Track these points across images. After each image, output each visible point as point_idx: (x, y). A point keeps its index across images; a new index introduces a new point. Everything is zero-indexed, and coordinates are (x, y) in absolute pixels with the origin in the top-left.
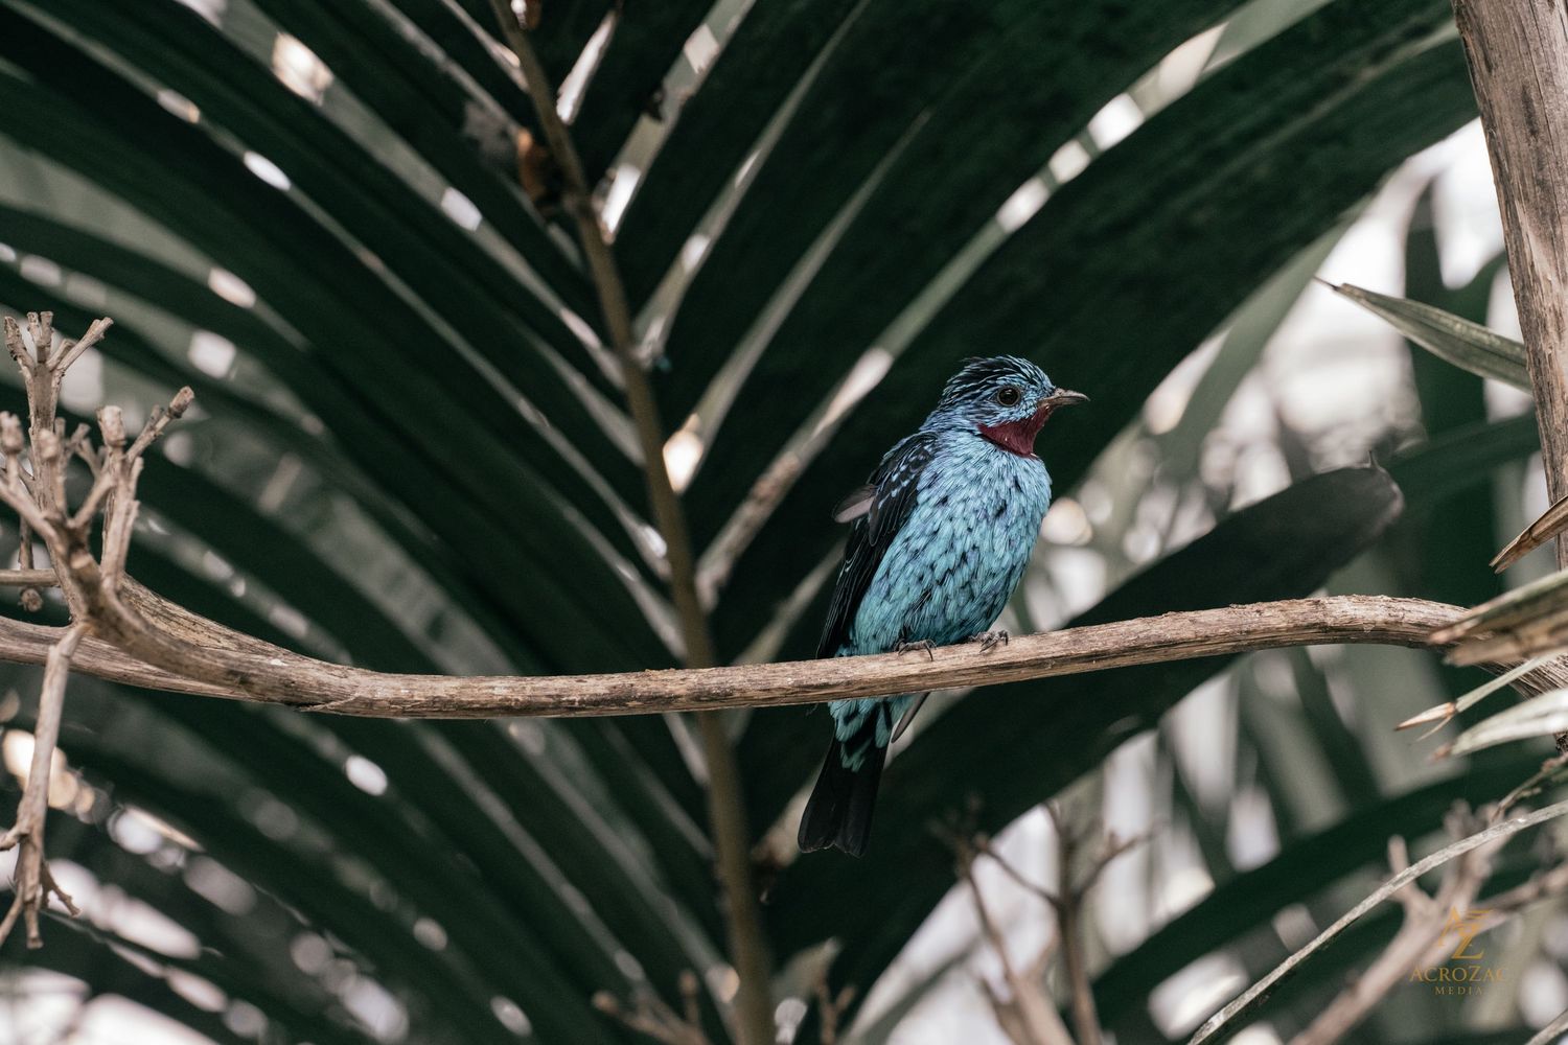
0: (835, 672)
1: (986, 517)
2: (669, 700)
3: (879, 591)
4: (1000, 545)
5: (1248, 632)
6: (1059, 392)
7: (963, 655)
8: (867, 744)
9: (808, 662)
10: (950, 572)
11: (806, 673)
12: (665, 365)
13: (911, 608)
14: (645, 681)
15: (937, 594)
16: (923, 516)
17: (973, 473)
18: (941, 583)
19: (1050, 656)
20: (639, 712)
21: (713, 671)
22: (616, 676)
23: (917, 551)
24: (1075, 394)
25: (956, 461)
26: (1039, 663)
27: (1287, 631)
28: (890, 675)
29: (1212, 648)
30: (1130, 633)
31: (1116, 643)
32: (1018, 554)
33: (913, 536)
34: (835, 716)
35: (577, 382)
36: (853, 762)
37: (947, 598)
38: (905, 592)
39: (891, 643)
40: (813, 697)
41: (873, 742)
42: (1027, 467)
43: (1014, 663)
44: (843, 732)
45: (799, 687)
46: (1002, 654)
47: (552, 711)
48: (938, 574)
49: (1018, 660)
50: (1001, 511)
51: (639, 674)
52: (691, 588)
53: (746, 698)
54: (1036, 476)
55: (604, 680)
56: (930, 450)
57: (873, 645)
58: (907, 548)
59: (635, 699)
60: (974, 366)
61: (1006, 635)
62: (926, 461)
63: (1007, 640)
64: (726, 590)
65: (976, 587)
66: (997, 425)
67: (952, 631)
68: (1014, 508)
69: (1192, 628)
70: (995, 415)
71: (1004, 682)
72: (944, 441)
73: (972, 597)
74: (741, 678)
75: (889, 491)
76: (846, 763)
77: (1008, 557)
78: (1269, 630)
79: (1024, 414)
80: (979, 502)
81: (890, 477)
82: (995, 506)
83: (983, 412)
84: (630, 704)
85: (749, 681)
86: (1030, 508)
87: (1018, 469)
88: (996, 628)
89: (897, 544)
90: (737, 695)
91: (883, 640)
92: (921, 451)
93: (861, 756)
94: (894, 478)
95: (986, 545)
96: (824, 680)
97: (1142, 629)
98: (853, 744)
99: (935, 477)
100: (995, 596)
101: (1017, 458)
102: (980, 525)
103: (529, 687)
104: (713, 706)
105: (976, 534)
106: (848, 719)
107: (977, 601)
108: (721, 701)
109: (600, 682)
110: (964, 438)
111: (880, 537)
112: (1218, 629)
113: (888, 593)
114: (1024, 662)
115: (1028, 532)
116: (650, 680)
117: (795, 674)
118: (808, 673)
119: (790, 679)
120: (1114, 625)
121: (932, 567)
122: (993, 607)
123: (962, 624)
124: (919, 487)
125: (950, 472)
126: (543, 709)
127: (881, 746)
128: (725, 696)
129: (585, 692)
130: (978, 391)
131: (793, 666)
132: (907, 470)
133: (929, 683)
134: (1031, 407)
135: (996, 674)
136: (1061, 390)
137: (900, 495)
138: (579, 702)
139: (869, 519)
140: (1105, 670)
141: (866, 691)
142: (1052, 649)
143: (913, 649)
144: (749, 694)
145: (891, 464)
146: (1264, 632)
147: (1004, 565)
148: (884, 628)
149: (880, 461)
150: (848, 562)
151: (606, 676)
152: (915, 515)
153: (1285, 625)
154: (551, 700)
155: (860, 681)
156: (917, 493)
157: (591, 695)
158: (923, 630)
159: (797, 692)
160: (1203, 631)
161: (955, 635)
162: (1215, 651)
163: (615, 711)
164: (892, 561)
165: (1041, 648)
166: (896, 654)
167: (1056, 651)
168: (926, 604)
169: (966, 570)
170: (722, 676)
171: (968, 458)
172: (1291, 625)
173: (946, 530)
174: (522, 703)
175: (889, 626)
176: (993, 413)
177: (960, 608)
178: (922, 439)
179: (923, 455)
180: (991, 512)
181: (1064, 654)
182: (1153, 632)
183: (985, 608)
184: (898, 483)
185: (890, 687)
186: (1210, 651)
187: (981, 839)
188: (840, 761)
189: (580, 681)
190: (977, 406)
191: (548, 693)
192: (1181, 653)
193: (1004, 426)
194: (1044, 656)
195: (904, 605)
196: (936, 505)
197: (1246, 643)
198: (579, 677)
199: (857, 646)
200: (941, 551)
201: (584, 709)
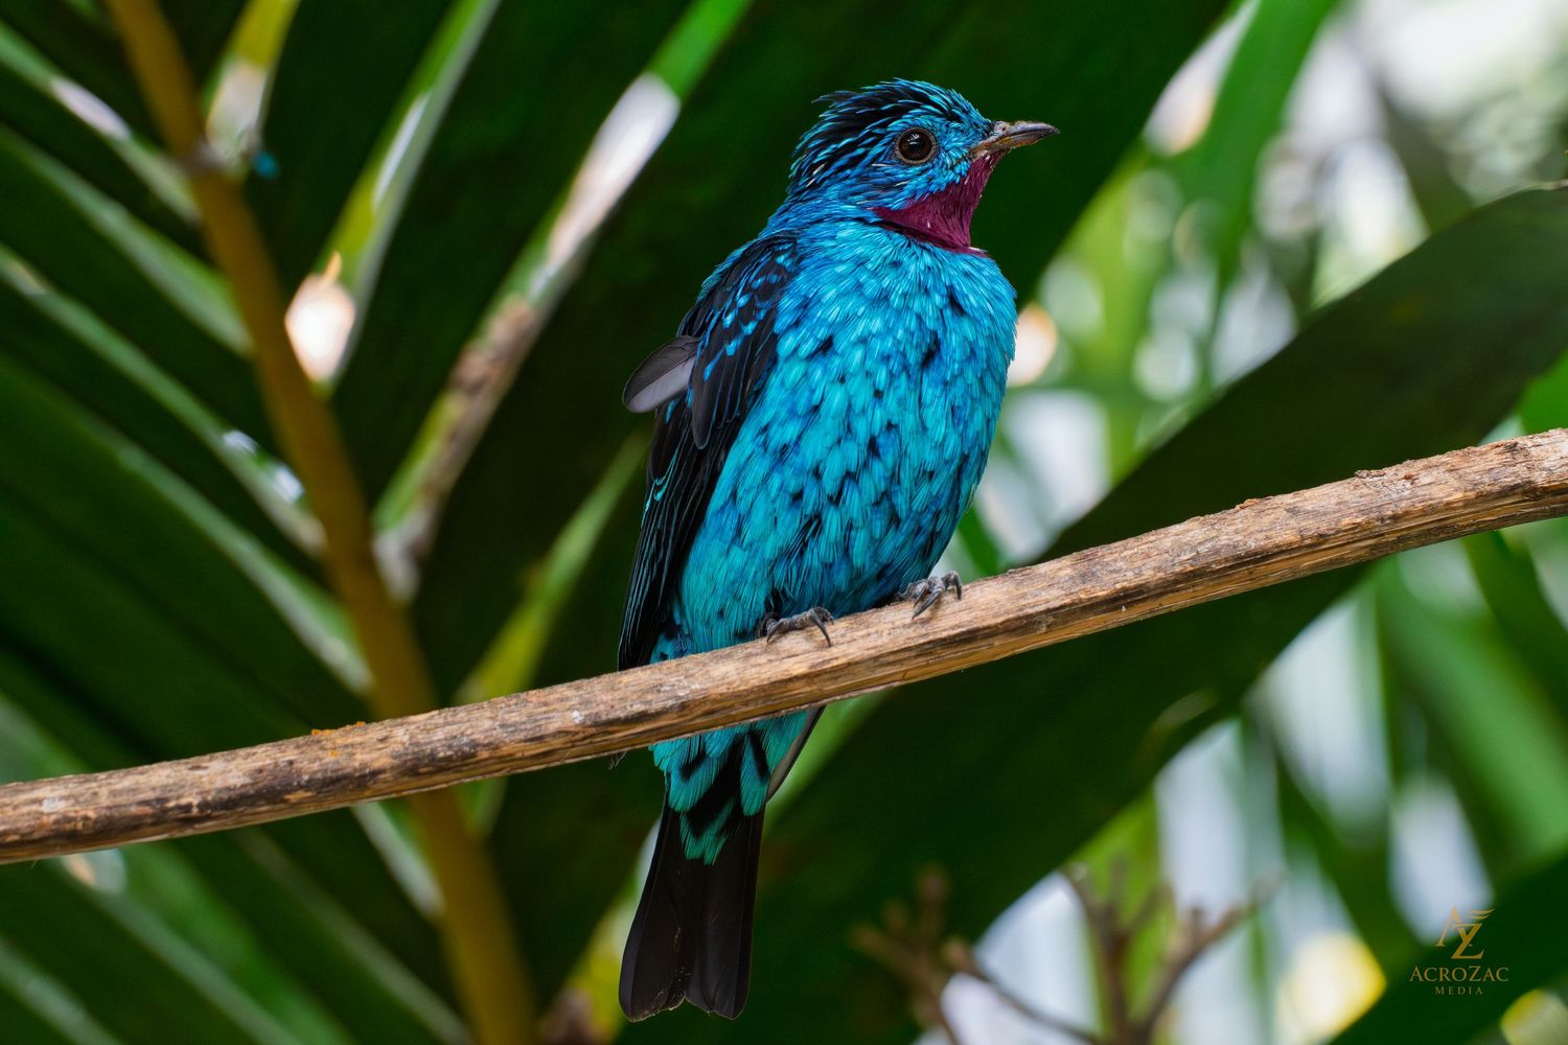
0: (656, 688)
1: (905, 368)
2: (362, 781)
3: (720, 530)
4: (936, 415)
5: (1395, 518)
6: (1001, 127)
7: (885, 627)
8: (727, 811)
9: (606, 678)
10: (850, 477)
11: (605, 698)
12: (268, 166)
13: (785, 554)
14: (314, 752)
15: (833, 521)
16: (788, 383)
17: (872, 286)
18: (836, 500)
19: (1042, 608)
20: (311, 810)
21: (435, 717)
22: (260, 750)
23: (785, 447)
24: (1031, 126)
25: (840, 269)
26: (1023, 624)
27: (1465, 506)
28: (756, 683)
29: (1333, 555)
30: (1181, 548)
31: (1159, 569)
32: (971, 433)
33: (774, 419)
34: (664, 767)
35: (111, 218)
36: (705, 847)
37: (850, 527)
38: (769, 529)
39: (752, 623)
40: (624, 741)
41: (738, 807)
42: (967, 268)
43: (977, 630)
44: (682, 795)
45: (596, 725)
46: (954, 617)
47: (151, 830)
48: (830, 485)
49: (985, 624)
50: (932, 354)
51: (301, 740)
52: (368, 563)
53: (502, 759)
54: (985, 282)
55: (239, 760)
56: (788, 264)
57: (721, 630)
58: (765, 445)
59: (300, 787)
60: (844, 107)
61: (956, 582)
62: (782, 284)
63: (959, 592)
64: (432, 560)
65: (901, 501)
66: (908, 205)
67: (864, 587)
68: (954, 344)
69: (1293, 523)
70: (901, 188)
71: (964, 666)
72: (813, 240)
73: (894, 520)
74: (487, 724)
75: (720, 345)
76: (692, 850)
77: (953, 441)
78: (1433, 509)
79: (951, 176)
80: (889, 343)
81: (720, 320)
82: (918, 346)
83: (876, 186)
84: (292, 797)
85: (502, 726)
86: (982, 343)
87: (953, 272)
88: (939, 571)
89: (746, 442)
90: (485, 754)
91: (736, 618)
92: (773, 266)
93: (719, 835)
94: (729, 320)
95: (909, 422)
96: (638, 707)
97: (1201, 538)
98: (700, 815)
99: (806, 305)
100: (937, 515)
101: (948, 253)
102: (895, 384)
103: (104, 792)
104: (441, 782)
105: (891, 401)
106: (688, 769)
107: (906, 527)
108: (456, 769)
109: (232, 765)
110: (848, 231)
111: (715, 430)
112: (1338, 521)
113: (739, 531)
114: (996, 626)
115: (983, 389)
116: (323, 749)
117: (585, 703)
118: (607, 697)
119: (575, 714)
120: (1151, 537)
121: (817, 474)
122: (933, 536)
123: (880, 575)
124: (779, 326)
125: (831, 293)
126: (136, 827)
127: (752, 812)
128: (463, 760)
129: (207, 787)
130: (860, 151)
131: (578, 688)
132: (750, 304)
133: (830, 687)
134: (959, 161)
135: (949, 654)
136: (1003, 124)
137: (742, 350)
138: (199, 806)
139: (690, 400)
140: (1145, 621)
141: (715, 716)
142: (1044, 595)
143: (792, 628)
144: (505, 750)
145: (718, 296)
146: (1424, 513)
147: (947, 455)
148: (737, 597)
149: (697, 294)
150: (658, 482)
151: (242, 752)
152: (774, 381)
153: (1459, 495)
154: (148, 810)
155: (705, 700)
156: (775, 339)
157: (219, 791)
158: (809, 592)
159: (592, 736)
160: (1313, 526)
161: (870, 594)
162: (1341, 559)
163: (266, 814)
164: (740, 471)
165: (1023, 596)
166: (763, 641)
167: (1054, 597)
168: (811, 544)
169: (878, 469)
170: (453, 723)
171: (861, 263)
172: (1471, 495)
173: (836, 399)
174: (96, 821)
175: (746, 592)
176: (891, 186)
177: (876, 544)
178: (771, 245)
179: (778, 273)
180: (914, 357)
181: (1067, 601)
182: (1224, 540)
183: (921, 539)
184: (736, 329)
185: (760, 705)
186: (1331, 562)
187: (954, 950)
188: (681, 848)
189: (198, 768)
190: (861, 178)
191: (142, 797)
192: (1276, 573)
193: (918, 205)
194: (1030, 611)
195: (770, 548)
196: (811, 357)
197: (1392, 538)
198: (194, 760)
199: (690, 636)
200: (829, 440)
201: (209, 818)
